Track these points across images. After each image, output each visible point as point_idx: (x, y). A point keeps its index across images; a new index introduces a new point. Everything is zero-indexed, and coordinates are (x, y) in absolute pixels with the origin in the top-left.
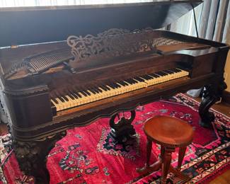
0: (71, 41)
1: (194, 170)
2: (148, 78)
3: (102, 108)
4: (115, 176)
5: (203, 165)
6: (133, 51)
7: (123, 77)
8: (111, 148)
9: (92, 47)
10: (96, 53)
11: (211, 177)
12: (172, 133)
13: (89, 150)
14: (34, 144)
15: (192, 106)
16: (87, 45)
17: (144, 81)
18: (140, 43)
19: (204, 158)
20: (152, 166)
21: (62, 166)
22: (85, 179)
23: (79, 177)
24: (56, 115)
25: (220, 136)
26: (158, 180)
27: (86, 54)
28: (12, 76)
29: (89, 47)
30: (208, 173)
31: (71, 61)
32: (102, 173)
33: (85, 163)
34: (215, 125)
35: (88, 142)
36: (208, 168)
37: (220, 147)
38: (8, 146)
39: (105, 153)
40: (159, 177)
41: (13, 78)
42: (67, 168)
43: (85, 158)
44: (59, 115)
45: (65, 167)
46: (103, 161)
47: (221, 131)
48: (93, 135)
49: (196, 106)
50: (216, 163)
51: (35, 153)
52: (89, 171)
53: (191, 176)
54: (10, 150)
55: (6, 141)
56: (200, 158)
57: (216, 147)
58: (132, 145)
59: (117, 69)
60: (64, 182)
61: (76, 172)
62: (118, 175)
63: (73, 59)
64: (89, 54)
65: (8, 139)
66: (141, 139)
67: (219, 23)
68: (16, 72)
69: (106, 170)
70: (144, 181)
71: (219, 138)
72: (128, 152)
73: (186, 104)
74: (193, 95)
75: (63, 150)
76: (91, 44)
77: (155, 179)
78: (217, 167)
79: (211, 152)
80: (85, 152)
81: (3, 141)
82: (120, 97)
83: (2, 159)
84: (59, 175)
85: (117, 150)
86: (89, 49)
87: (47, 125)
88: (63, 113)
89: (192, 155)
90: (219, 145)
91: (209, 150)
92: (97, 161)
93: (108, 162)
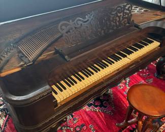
8: (91, 104)
17: (126, 56)
32: (89, 129)
33: (73, 121)
38: (4, 109)
39: (87, 110)
43: (72, 116)
44: (59, 106)
52: (78, 129)
54: (6, 114)
58: (108, 100)
61: (68, 131)
66: (113, 93)
69: (91, 127)
72: (105, 107)
83: (1, 125)
88: (63, 103)
92: (83, 118)
93: (92, 119)
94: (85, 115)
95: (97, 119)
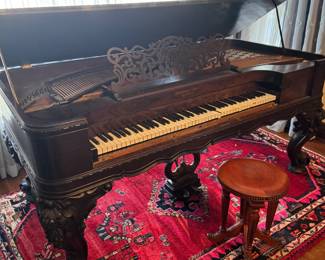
0: (112, 56)
1: (288, 233)
2: (221, 106)
3: (161, 148)
4: (177, 245)
5: (300, 226)
6: (197, 68)
7: (185, 105)
8: (168, 206)
9: (141, 63)
10: (147, 72)
11: (312, 242)
12: (259, 181)
13: (137, 211)
14: (68, 203)
15: (276, 144)
16: (134, 60)
17: (214, 110)
18: (207, 57)
19: (299, 216)
20: (230, 229)
21: (101, 235)
22: (136, 251)
23: (127, 249)
24: (97, 160)
25: (319, 185)
26: (239, 249)
27: (134, 74)
28: (29, 107)
29: (138, 62)
30: (307, 237)
31: (113, 83)
32: (158, 242)
33: (132, 229)
34: (311, 169)
35: (135, 200)
36: (307, 230)
37: (320, 200)
38: (20, 209)
39: (160, 214)
40: (239, 245)
41: (31, 110)
42: (108, 237)
43: (133, 222)
44: (100, 160)
45: (104, 236)
46: (158, 225)
47: (320, 177)
48: (140, 189)
49: (281, 145)
50: (316, 223)
51: (69, 216)
52: (140, 240)
53: (284, 242)
54: (24, 215)
55: (17, 202)
56: (294, 217)
57: (315, 200)
58: (197, 202)
59: (177, 93)
60: (106, 257)
61: (122, 242)
62: (182, 244)
63: (116, 80)
64: (137, 74)
65: (18, 199)
66: (209, 192)
67: (311, 27)
68: (35, 102)
69: (163, 238)
70: (220, 251)
71: (318, 188)
72: (192, 211)
73: (266, 143)
74: (276, 130)
75: (99, 212)
76: (140, 60)
77: (234, 248)
78: (319, 228)
79: (309, 207)
80: (131, 213)
81: (13, 203)
82: (183, 133)
83: (13, 228)
84: (98, 248)
85: (176, 209)
86: (138, 66)
87: (85, 174)
88: (107, 158)
89: (283, 213)
90: (319, 197)
91: (305, 205)
92: (150, 225)
93: (166, 226)
94: (155, 220)
95: (176, 227)
